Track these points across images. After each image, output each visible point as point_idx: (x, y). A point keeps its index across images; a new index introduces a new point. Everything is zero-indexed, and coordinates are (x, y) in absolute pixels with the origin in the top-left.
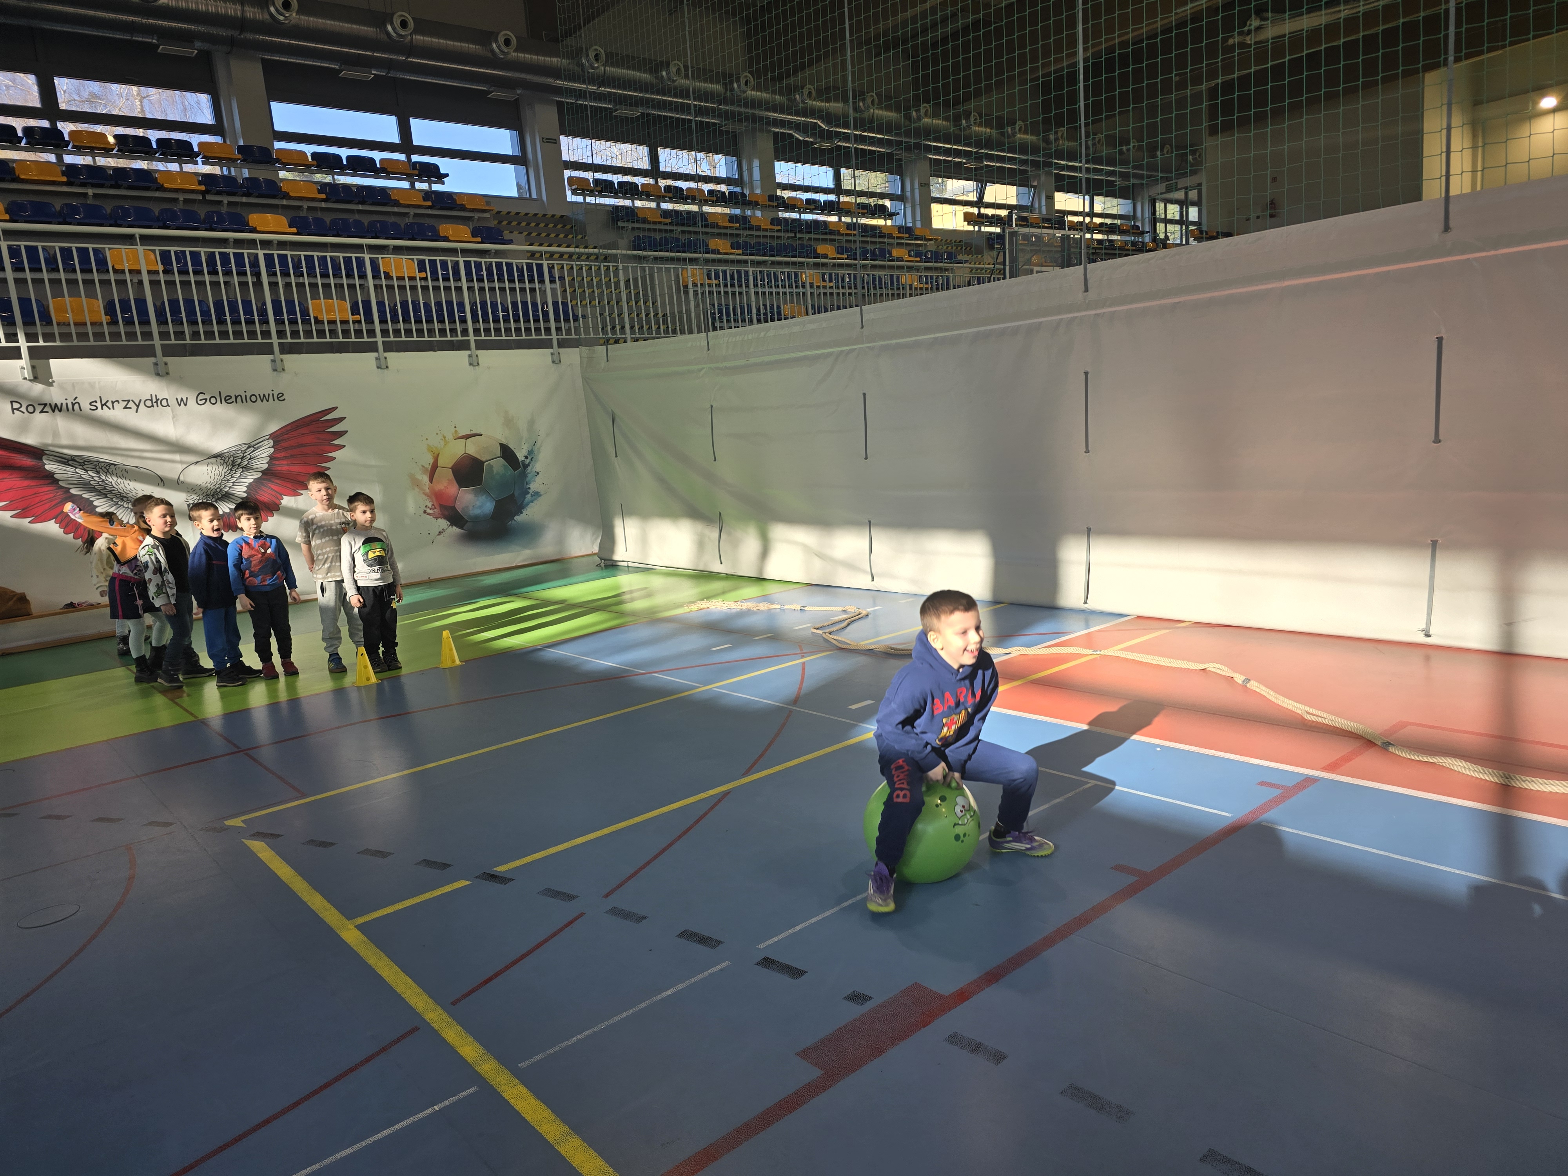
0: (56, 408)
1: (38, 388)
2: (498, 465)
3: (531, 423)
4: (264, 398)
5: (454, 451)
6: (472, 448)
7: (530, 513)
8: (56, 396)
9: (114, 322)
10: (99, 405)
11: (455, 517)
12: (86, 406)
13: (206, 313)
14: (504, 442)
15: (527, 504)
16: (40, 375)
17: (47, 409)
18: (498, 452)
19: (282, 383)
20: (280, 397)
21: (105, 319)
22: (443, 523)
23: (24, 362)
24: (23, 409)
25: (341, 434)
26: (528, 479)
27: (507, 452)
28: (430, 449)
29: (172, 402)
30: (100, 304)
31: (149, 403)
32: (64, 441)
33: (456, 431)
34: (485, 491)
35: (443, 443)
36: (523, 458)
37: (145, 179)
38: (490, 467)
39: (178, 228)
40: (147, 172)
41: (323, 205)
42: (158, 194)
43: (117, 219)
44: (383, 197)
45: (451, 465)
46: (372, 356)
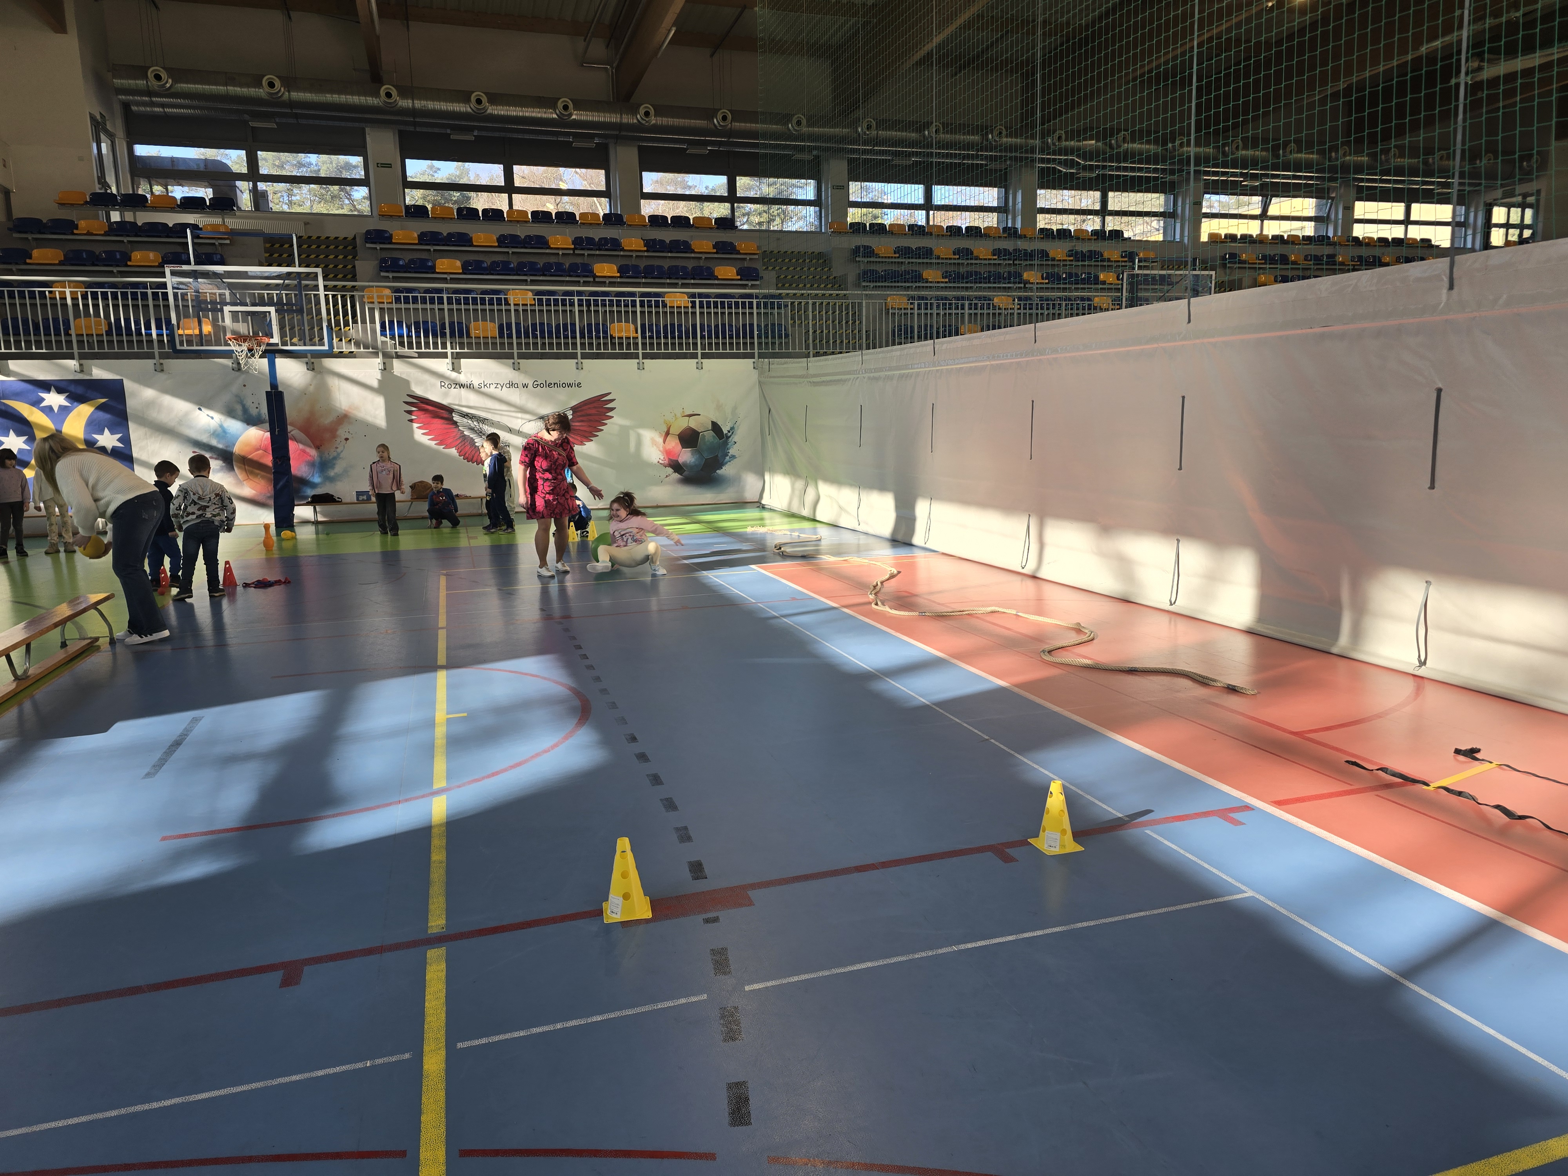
0: (462, 386)
1: (454, 375)
2: (709, 436)
3: (735, 409)
4: (570, 385)
5: (682, 424)
6: (693, 423)
7: (727, 470)
8: (462, 378)
9: (500, 337)
10: (483, 385)
11: (676, 467)
12: (476, 385)
14: (715, 421)
15: (726, 463)
16: (455, 368)
17: (458, 386)
18: (710, 427)
19: (580, 377)
20: (579, 385)
21: (497, 336)
22: (670, 470)
23: (449, 360)
24: (446, 386)
25: (612, 409)
26: (727, 447)
27: (716, 427)
28: (665, 422)
29: (520, 386)
30: (496, 325)
31: (508, 386)
32: (464, 403)
33: (683, 412)
34: (700, 452)
35: (674, 419)
36: (726, 432)
37: (541, 242)
38: (704, 436)
39: (551, 276)
40: (543, 237)
41: (646, 254)
42: (547, 251)
43: (518, 270)
44: (685, 247)
45: (678, 433)
46: (635, 362)
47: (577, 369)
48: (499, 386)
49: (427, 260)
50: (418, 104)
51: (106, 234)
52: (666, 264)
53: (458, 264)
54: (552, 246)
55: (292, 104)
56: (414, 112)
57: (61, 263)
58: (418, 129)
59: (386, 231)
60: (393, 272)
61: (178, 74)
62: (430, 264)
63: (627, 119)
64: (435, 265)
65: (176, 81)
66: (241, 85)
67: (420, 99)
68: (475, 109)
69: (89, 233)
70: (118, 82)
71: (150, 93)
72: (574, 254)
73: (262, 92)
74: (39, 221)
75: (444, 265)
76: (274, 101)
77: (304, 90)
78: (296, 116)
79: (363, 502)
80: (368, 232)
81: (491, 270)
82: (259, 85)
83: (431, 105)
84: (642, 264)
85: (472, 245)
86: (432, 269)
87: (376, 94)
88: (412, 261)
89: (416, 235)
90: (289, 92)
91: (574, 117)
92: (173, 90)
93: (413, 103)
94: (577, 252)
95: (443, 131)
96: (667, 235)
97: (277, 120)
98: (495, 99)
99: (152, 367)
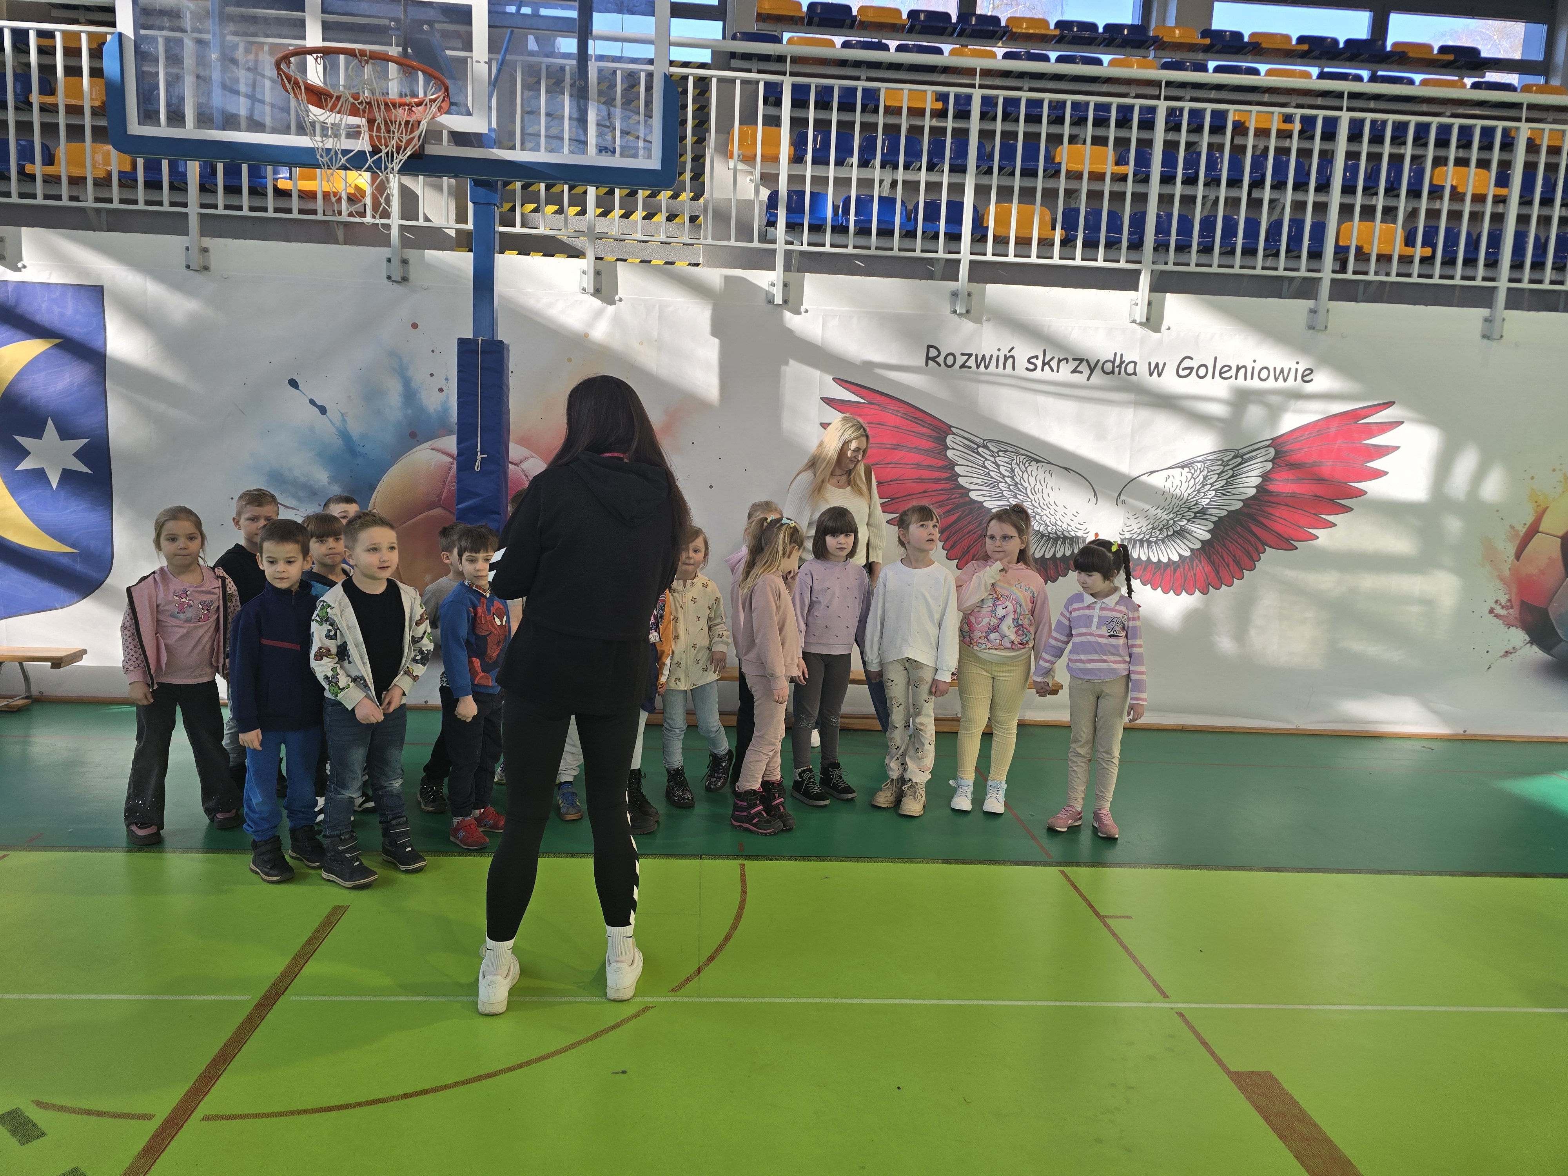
0: (982, 362)
1: (967, 329)
4: (1281, 375)
8: (987, 342)
10: (1039, 363)
16: (972, 310)
17: (971, 362)
20: (1307, 376)
23: (959, 285)
24: (940, 360)
25: (1385, 451)
28: (1535, 497)
29: (1142, 368)
31: (1108, 367)
45: (1561, 533)
46: (1477, 314)
47: (1311, 327)
48: (1084, 367)
99: (180, 258)
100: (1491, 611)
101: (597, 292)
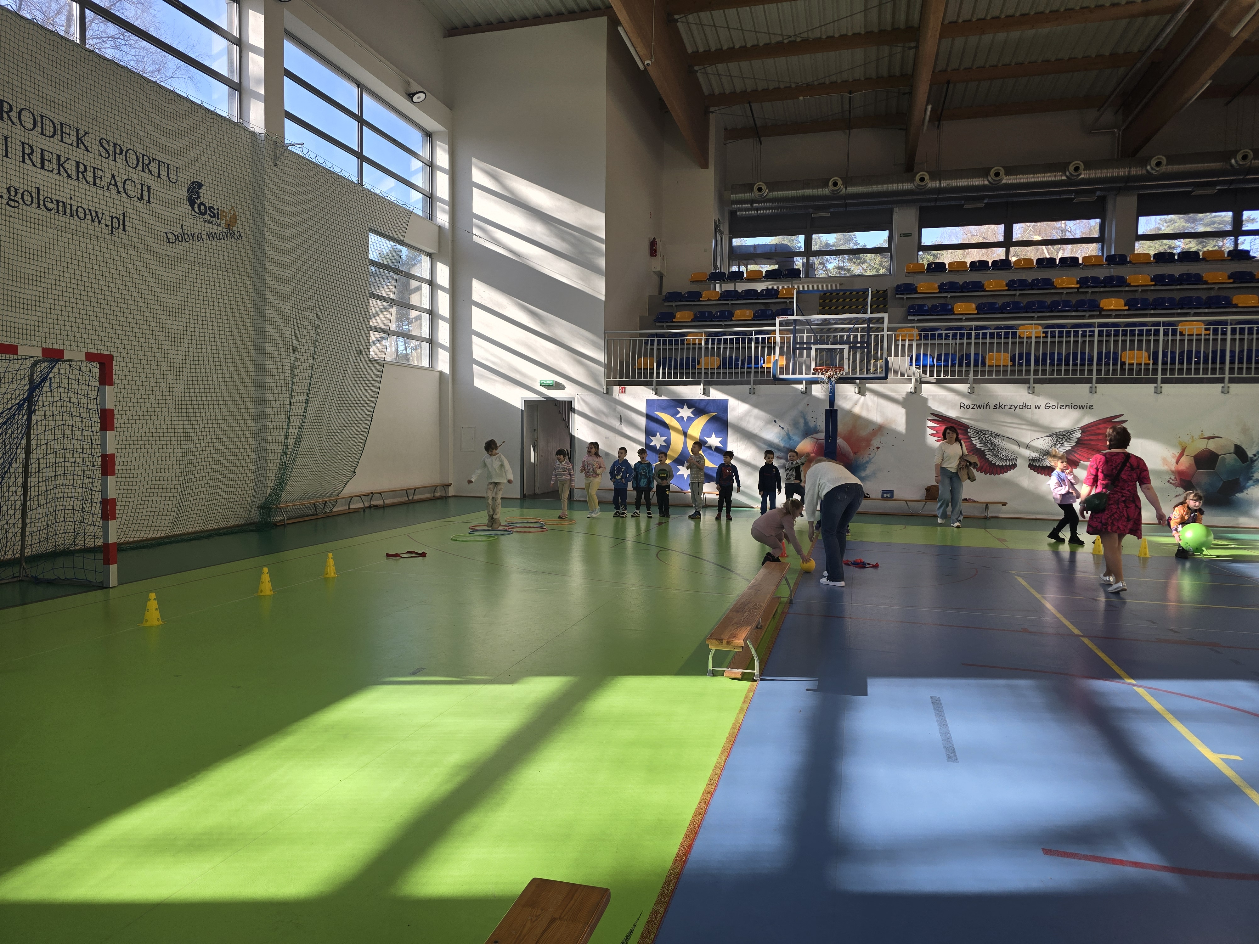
0: (979, 407)
1: (973, 397)
2: (1231, 459)
4: (1082, 407)
5: (1198, 446)
6: (1212, 446)
7: (1248, 494)
8: (980, 401)
9: (1014, 365)
10: (998, 406)
12: (992, 407)
13: (1060, 360)
14: (1238, 443)
15: (1249, 487)
16: (975, 391)
17: (976, 407)
18: (1232, 450)
19: (1094, 400)
20: (1091, 407)
21: (1010, 363)
23: (970, 385)
24: (966, 407)
26: (1253, 470)
27: (1239, 451)
28: (1180, 443)
29: (1032, 407)
30: (1009, 355)
31: (1021, 407)
33: (1202, 434)
34: (1217, 475)
35: (1190, 440)
36: (1252, 456)
37: (1048, 284)
38: (1224, 459)
39: (1059, 312)
40: (1050, 280)
41: (1152, 288)
42: (1052, 291)
43: (1028, 308)
44: (1197, 279)
45: (1193, 455)
46: (1152, 386)
47: (1091, 392)
48: (1013, 407)
49: (948, 305)
50: (944, 184)
51: (719, 300)
52: (1177, 296)
53: (974, 306)
54: (1058, 286)
55: (847, 196)
56: (939, 190)
57: (692, 321)
58: (938, 204)
59: (913, 285)
60: (918, 315)
61: (772, 186)
62: (950, 307)
63: (1135, 171)
64: (953, 308)
65: (769, 191)
66: (813, 188)
67: (946, 179)
68: (992, 181)
69: (709, 300)
70: (734, 197)
71: (752, 201)
72: (1078, 292)
73: (826, 191)
74: (680, 293)
75: (961, 308)
76: (835, 196)
77: (857, 185)
78: (846, 205)
79: (887, 499)
80: (898, 286)
81: (1002, 309)
82: (826, 185)
83: (954, 183)
84: (1151, 297)
85: (985, 291)
86: (951, 312)
87: (912, 180)
88: (934, 306)
89: (937, 286)
90: (846, 188)
91: (1082, 176)
92: (767, 197)
93: (940, 183)
94: (1081, 290)
95: (958, 203)
96: (1176, 270)
97: (832, 210)
98: (1009, 171)
99: (748, 391)
100: (1169, 482)
101: (859, 393)
